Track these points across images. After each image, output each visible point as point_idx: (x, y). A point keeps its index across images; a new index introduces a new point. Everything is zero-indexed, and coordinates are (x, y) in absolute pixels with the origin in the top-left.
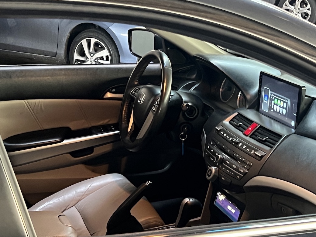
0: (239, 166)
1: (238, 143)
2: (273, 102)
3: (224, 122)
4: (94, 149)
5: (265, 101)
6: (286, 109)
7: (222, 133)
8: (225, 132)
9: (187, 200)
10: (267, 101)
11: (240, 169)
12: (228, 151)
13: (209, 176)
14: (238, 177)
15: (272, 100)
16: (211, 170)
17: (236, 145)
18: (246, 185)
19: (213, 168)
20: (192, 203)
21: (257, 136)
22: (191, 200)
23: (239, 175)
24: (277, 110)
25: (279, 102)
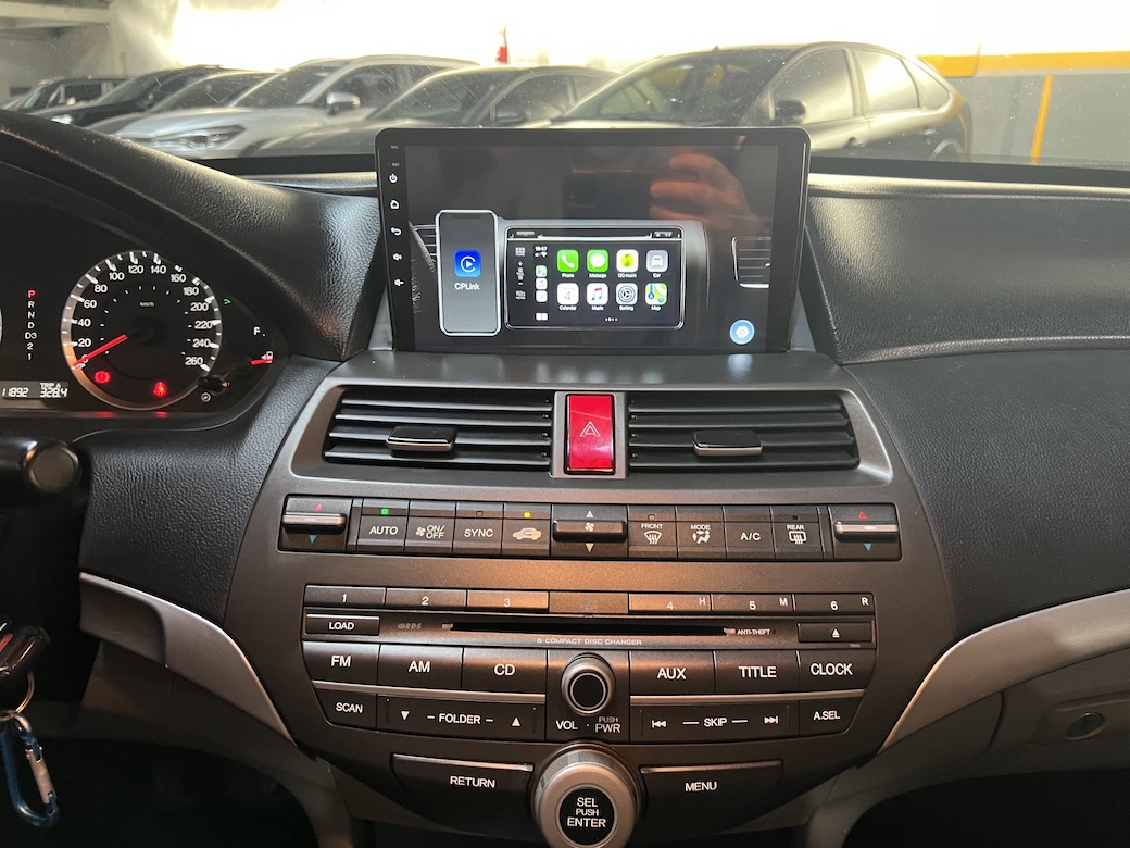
5: (460, 286)
6: (668, 278)
7: (391, 532)
11: (817, 670)
14: (830, 715)
15: (533, 261)
16: (588, 792)
23: (827, 707)
24: (590, 301)
25: (597, 260)
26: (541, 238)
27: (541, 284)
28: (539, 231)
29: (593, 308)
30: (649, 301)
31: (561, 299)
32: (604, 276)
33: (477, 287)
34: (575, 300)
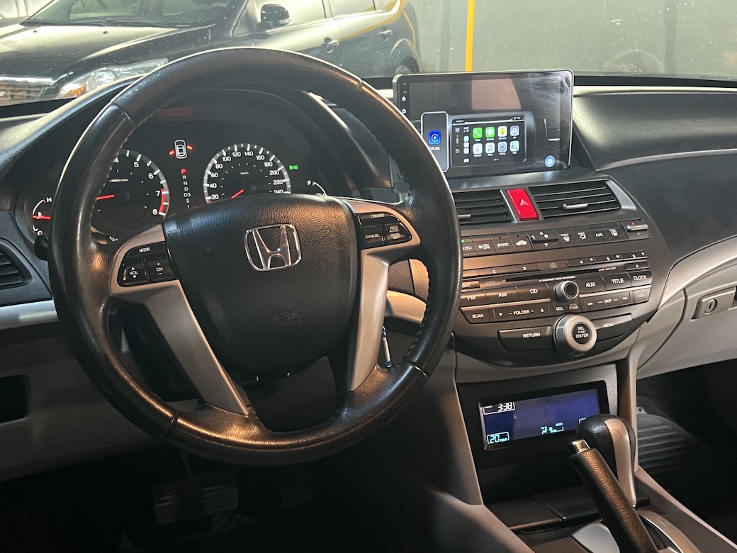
2: (466, 138)
11: (636, 278)
12: (555, 266)
14: (642, 295)
17: (554, 244)
23: (641, 292)
24: (487, 152)
25: (490, 132)
26: (466, 123)
27: (466, 145)
28: (466, 120)
29: (489, 155)
30: (512, 150)
31: (475, 152)
32: (493, 139)
33: (438, 148)
34: (481, 152)
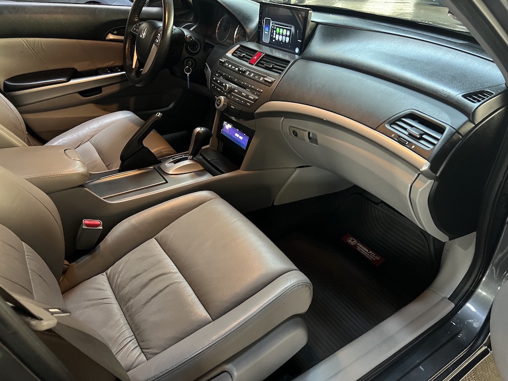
0: (248, 93)
1: (245, 72)
2: (275, 31)
3: (227, 54)
4: (103, 88)
5: (266, 32)
6: (289, 36)
7: (227, 64)
8: (229, 63)
9: (198, 129)
10: (268, 32)
11: (250, 97)
12: (236, 80)
13: (218, 105)
14: (249, 104)
15: (274, 29)
16: (220, 99)
17: (242, 74)
18: (257, 111)
19: (222, 98)
20: (203, 132)
21: (263, 64)
22: (202, 129)
23: (249, 102)
25: (281, 31)
27: (274, 34)
28: (275, 24)
29: (280, 40)
32: (282, 34)
